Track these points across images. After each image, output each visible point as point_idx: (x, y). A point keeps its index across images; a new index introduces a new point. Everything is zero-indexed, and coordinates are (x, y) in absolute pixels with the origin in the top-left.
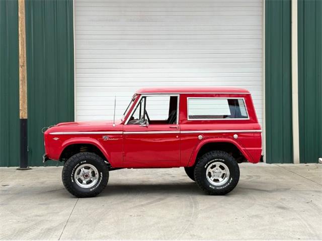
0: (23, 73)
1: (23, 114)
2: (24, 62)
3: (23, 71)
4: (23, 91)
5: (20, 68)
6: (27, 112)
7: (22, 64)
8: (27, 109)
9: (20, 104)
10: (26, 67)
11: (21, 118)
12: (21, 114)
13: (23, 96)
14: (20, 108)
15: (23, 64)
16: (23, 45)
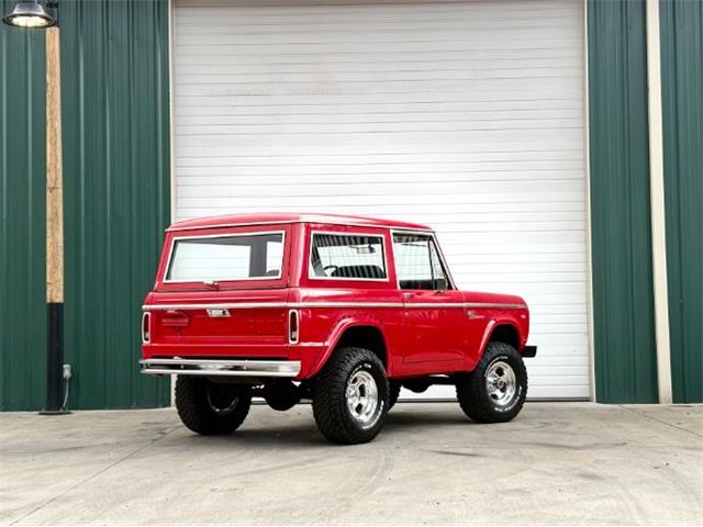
2: (56, 179)
5: (48, 193)
6: (62, 287)
7: (52, 186)
8: (62, 282)
9: (48, 271)
10: (60, 191)
11: (48, 301)
12: (48, 293)
14: (48, 280)
16: (55, 142)
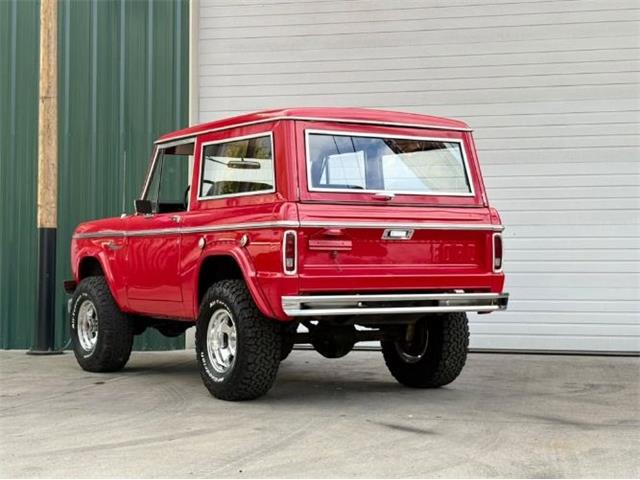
0: (47, 115)
1: (46, 216)
3: (47, 110)
4: (47, 160)
13: (46, 172)
15: (48, 92)
